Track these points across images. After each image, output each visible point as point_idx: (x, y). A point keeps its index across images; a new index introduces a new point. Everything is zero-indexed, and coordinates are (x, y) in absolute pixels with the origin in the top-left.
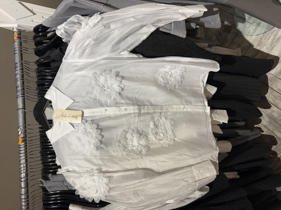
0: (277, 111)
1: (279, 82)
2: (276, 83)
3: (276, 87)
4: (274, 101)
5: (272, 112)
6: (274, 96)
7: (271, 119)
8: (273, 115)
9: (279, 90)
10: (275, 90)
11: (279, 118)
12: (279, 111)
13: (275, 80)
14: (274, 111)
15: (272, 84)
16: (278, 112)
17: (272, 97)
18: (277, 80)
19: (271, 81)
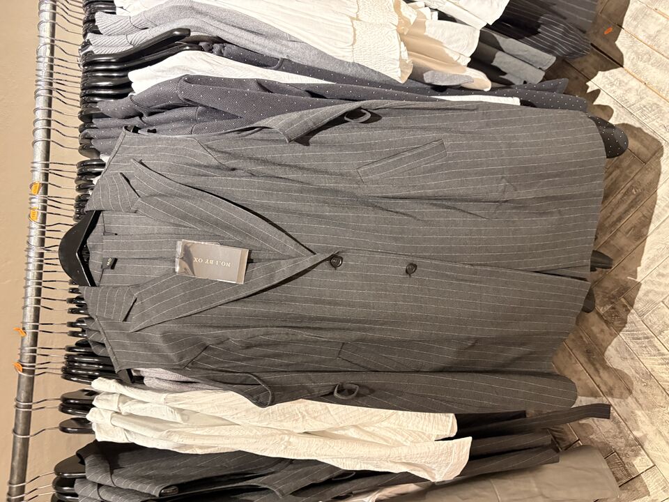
0: (636, 88)
1: (653, 17)
2: (646, 21)
3: (643, 31)
4: (634, 66)
5: (626, 91)
6: (636, 53)
7: (621, 109)
8: (627, 98)
9: (649, 37)
10: (641, 37)
11: (638, 105)
12: (640, 87)
13: (645, 14)
14: (630, 89)
15: (636, 26)
16: (637, 91)
17: (632, 57)
18: (649, 14)
19: (635, 19)
